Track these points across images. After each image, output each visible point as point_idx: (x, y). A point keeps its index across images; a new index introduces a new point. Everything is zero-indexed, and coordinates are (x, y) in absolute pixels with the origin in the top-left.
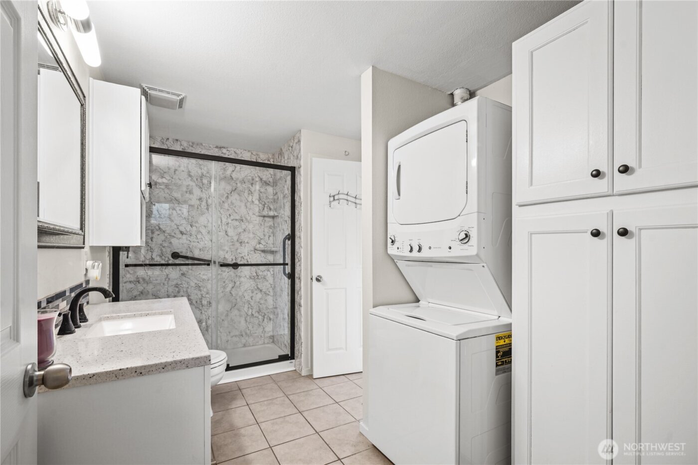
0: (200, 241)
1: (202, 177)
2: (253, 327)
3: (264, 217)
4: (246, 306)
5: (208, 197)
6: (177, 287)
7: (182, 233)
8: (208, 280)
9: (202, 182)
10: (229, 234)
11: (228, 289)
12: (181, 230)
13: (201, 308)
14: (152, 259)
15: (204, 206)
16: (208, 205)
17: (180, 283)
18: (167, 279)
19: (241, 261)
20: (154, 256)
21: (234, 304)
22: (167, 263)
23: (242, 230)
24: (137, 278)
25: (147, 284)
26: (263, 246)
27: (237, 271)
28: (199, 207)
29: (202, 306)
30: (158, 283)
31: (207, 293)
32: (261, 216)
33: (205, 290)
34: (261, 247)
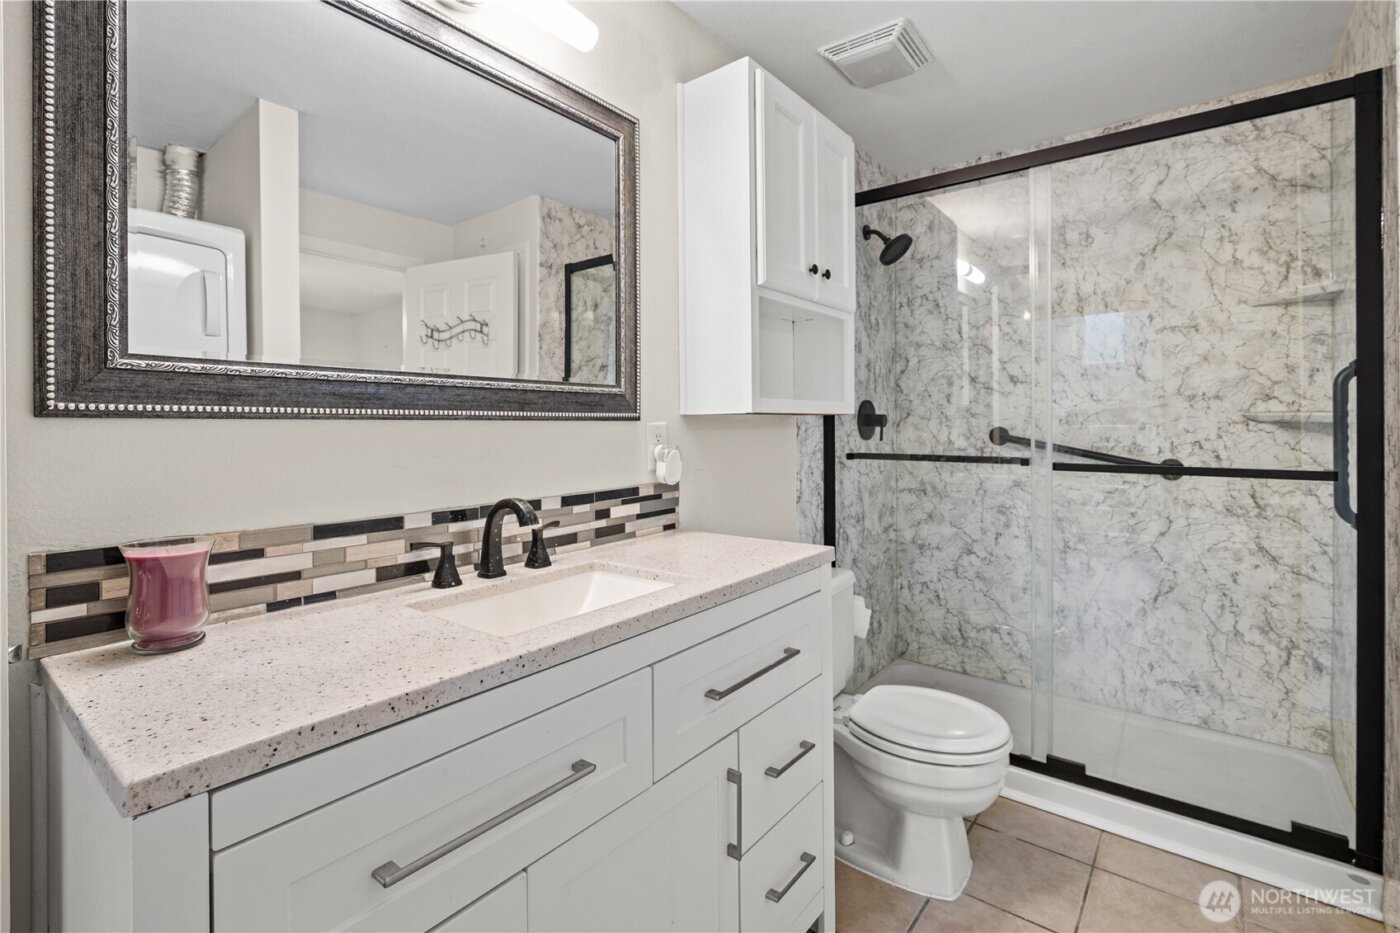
0: (1061, 399)
1: (1064, 227)
2: (1240, 676)
3: (1287, 304)
4: (1213, 599)
5: (1081, 277)
6: (1004, 514)
7: (1014, 380)
8: (1084, 504)
9: (1065, 239)
10: (1149, 374)
11: (1147, 537)
12: (1011, 373)
13: (1063, 576)
14: (950, 442)
15: (1070, 304)
16: (1080, 300)
17: (1009, 503)
18: (981, 492)
19: (1191, 454)
20: (953, 437)
21: (1168, 584)
22: (979, 455)
23: (1197, 359)
24: (922, 483)
25: (941, 498)
26: (1282, 408)
27: (1178, 486)
28: (1057, 308)
29: (1068, 572)
30: (962, 499)
31: (1081, 540)
32: (1277, 304)
33: (1074, 530)
34: (1276, 409)
